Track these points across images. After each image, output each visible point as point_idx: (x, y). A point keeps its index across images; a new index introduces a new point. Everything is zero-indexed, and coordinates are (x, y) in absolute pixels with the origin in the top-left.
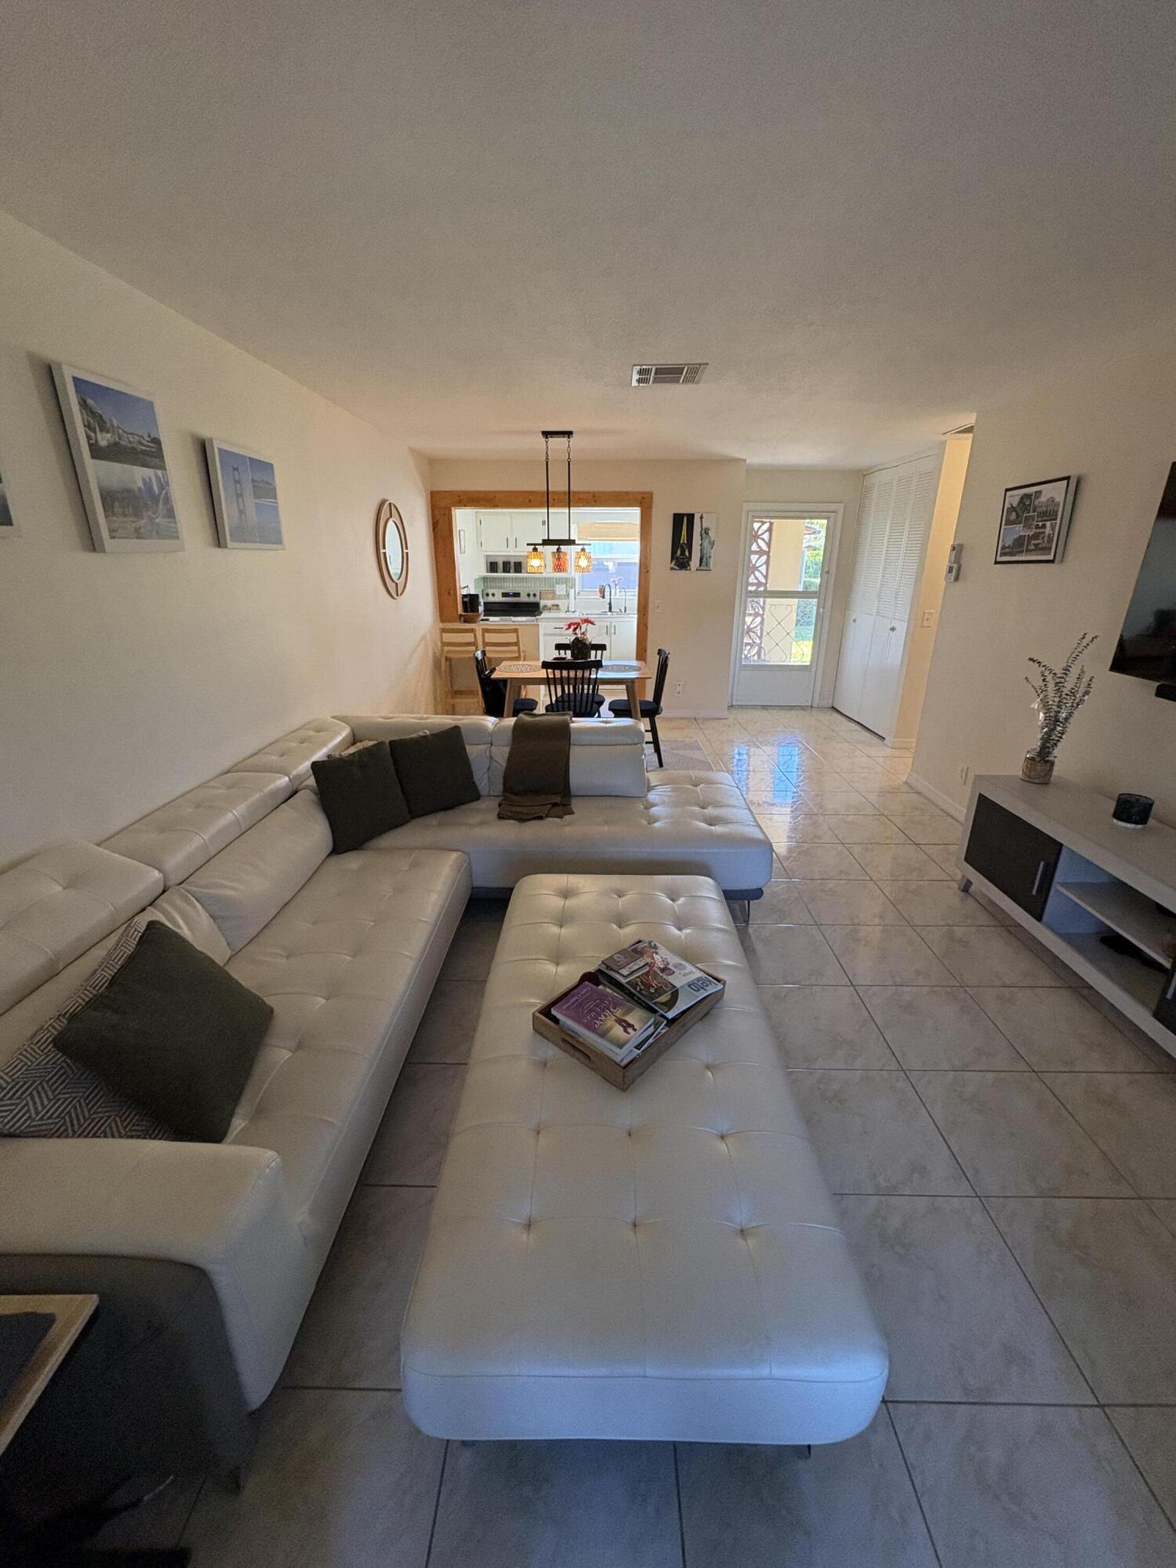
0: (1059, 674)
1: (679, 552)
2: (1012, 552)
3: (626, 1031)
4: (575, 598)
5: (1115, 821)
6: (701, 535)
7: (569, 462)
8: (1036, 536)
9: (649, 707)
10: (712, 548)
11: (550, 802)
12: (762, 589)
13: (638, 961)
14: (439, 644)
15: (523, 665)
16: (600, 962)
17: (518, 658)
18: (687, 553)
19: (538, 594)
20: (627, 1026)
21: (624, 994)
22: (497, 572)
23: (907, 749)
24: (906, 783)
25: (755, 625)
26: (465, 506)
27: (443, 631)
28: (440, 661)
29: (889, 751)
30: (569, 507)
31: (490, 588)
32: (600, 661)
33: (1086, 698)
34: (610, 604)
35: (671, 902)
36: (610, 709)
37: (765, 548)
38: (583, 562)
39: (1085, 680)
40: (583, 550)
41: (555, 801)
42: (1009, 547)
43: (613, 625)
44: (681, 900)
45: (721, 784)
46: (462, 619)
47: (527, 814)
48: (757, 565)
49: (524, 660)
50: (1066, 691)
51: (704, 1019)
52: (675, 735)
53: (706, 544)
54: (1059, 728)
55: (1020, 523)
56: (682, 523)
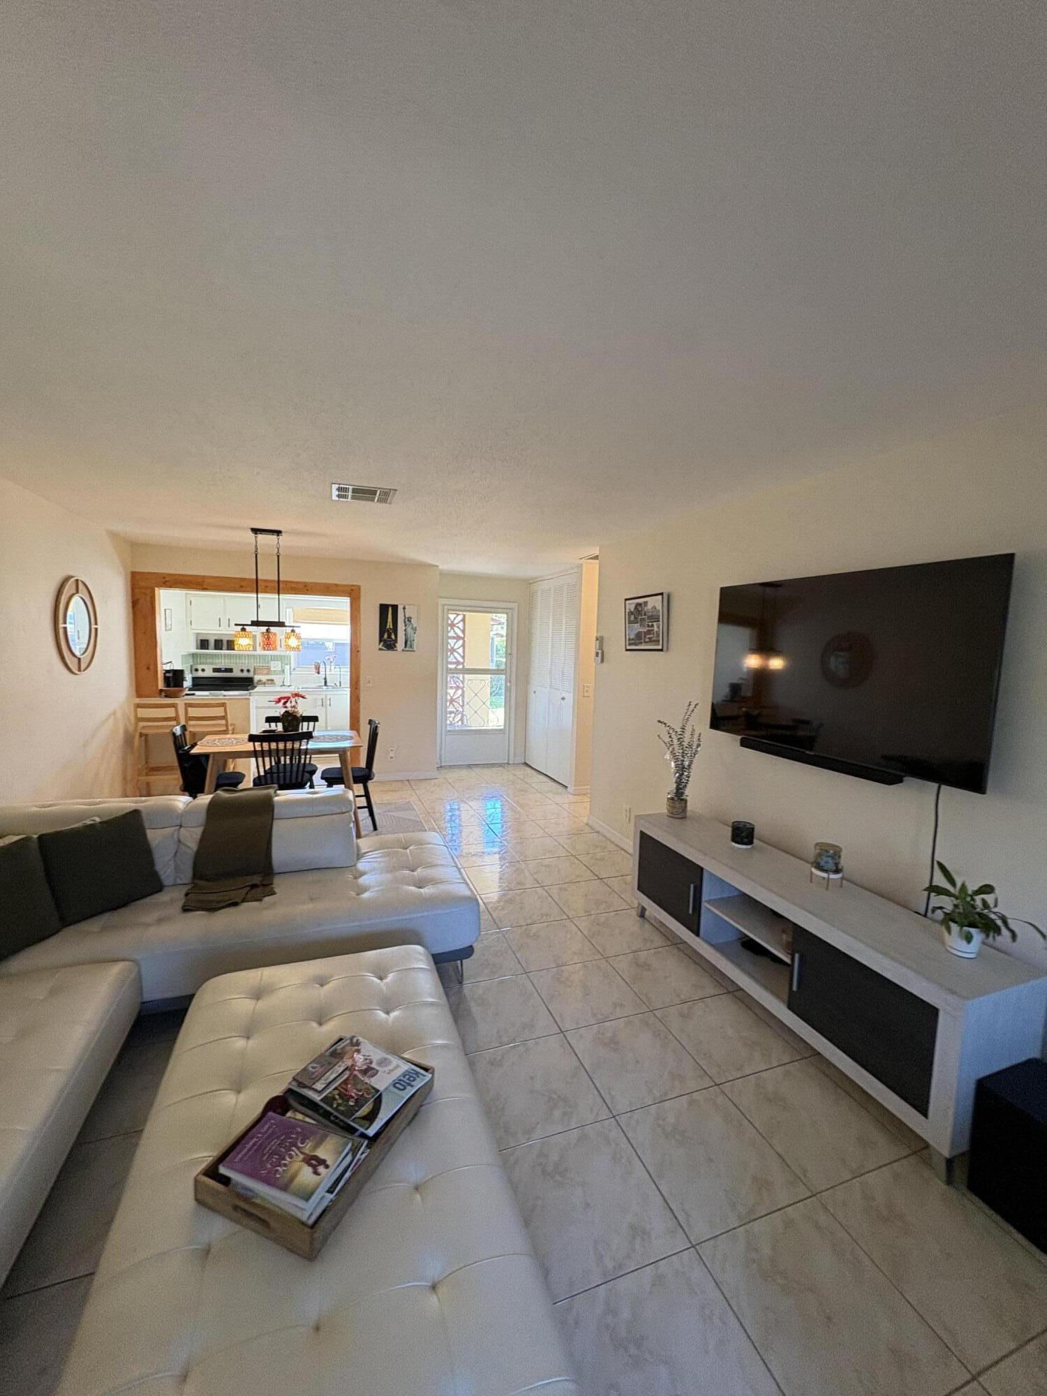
0: (679, 730)
1: (386, 636)
2: (637, 642)
3: (316, 1173)
4: (290, 674)
5: (734, 844)
6: (405, 622)
7: (278, 556)
8: (649, 632)
9: (363, 773)
10: (415, 633)
11: (247, 884)
12: (460, 667)
13: (336, 1067)
14: (133, 719)
15: (229, 739)
16: (290, 1080)
17: (225, 732)
18: (393, 637)
19: (252, 670)
20: (315, 1163)
21: (317, 1116)
22: (208, 649)
23: (584, 794)
24: (587, 824)
25: (457, 696)
26: (170, 587)
27: (138, 706)
28: (133, 737)
29: (572, 798)
30: (279, 594)
31: (200, 664)
32: (311, 733)
33: (699, 749)
34: (325, 679)
35: (378, 981)
36: (322, 778)
37: (461, 634)
38: (293, 642)
39: (696, 736)
40: (293, 631)
41: (254, 882)
42: (633, 639)
43: (328, 698)
44: (390, 977)
45: (428, 844)
46: (163, 694)
47: (218, 902)
48: (455, 647)
49: (233, 733)
50: (685, 744)
51: (412, 1124)
52: (387, 798)
53: (409, 629)
54: (686, 773)
55: (637, 623)
56: (387, 613)
